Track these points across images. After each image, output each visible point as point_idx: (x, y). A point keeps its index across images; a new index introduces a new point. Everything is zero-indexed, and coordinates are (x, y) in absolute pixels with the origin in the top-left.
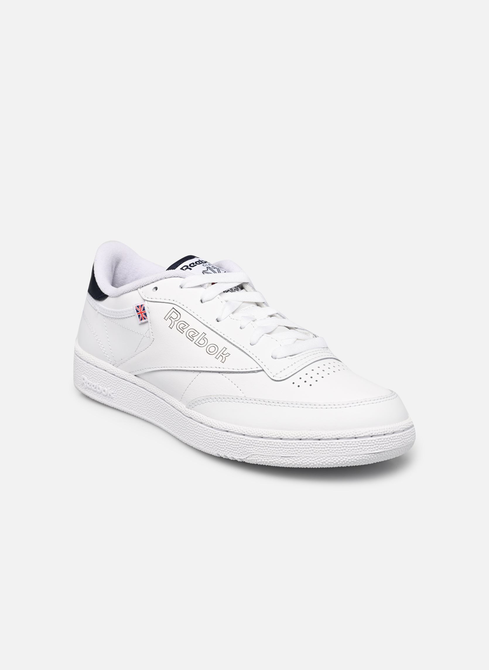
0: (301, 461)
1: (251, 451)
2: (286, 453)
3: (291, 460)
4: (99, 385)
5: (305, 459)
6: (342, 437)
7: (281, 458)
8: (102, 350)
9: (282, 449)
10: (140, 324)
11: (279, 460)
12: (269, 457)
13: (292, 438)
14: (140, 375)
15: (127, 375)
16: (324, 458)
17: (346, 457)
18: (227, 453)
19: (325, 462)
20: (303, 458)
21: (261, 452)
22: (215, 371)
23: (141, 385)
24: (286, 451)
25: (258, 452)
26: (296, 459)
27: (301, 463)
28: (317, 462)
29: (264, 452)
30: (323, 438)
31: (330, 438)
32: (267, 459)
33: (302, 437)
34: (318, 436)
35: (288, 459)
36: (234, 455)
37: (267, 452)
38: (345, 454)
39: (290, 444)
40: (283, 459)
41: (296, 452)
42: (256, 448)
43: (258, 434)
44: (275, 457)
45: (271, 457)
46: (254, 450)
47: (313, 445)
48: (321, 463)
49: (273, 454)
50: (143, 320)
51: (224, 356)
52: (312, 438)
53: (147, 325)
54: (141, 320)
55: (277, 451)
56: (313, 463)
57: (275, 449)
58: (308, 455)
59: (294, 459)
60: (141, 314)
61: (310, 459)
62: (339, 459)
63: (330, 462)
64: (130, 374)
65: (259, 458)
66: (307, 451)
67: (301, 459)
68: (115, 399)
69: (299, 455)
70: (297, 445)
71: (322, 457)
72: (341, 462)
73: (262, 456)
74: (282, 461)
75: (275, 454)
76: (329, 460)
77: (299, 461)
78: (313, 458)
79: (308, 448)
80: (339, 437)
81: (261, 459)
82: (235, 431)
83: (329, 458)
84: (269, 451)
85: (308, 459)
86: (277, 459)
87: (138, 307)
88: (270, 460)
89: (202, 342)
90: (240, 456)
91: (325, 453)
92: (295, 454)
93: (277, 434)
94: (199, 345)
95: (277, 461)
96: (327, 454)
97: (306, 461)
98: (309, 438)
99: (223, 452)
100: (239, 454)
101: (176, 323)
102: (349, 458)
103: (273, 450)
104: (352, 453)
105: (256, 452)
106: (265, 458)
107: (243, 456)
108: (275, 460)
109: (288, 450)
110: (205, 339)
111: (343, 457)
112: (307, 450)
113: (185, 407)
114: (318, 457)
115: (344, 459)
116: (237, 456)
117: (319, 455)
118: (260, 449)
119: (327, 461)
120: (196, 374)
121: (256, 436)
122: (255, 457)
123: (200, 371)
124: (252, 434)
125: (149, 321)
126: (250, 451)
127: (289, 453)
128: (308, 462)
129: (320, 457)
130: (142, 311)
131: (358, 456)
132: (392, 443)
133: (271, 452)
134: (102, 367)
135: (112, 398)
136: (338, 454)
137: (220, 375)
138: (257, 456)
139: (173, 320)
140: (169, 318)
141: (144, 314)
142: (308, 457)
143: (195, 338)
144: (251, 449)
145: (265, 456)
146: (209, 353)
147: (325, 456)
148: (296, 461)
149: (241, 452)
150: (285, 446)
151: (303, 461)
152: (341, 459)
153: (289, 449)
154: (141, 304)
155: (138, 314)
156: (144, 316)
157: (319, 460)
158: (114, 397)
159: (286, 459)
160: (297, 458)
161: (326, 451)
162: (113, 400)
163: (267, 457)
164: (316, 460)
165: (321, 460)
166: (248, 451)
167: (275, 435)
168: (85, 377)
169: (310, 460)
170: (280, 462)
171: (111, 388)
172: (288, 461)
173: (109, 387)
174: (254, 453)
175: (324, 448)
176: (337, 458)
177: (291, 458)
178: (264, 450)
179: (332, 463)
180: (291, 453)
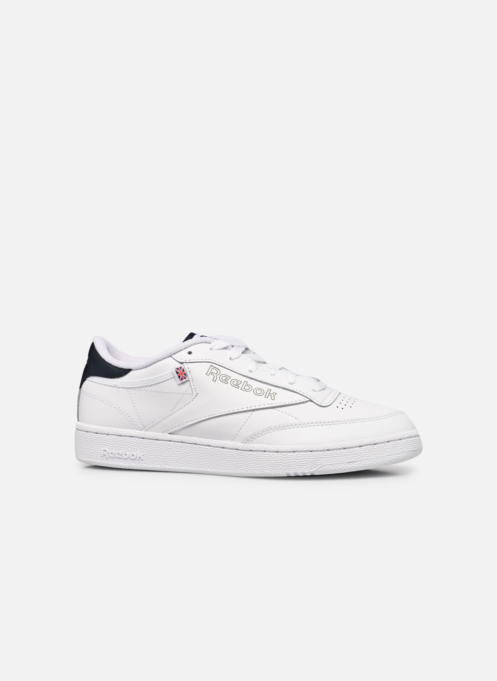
0: (364, 463)
1: (321, 462)
2: (351, 459)
3: (355, 464)
4: (125, 451)
5: (367, 461)
6: (392, 439)
7: (347, 464)
8: (127, 419)
9: (347, 456)
10: (179, 385)
11: (346, 465)
12: (337, 465)
13: (354, 446)
14: (176, 431)
15: (161, 435)
16: (381, 458)
17: (397, 455)
18: (297, 470)
19: (382, 461)
20: (365, 461)
21: (330, 462)
22: (269, 407)
23: (179, 440)
24: (351, 458)
25: (327, 462)
26: (360, 463)
27: (364, 465)
28: (376, 462)
29: (332, 461)
30: (379, 442)
31: (384, 441)
32: (336, 467)
33: (363, 444)
34: (374, 441)
35: (354, 464)
36: (304, 470)
37: (335, 461)
38: (396, 453)
39: (354, 451)
40: (349, 464)
41: (359, 457)
42: (325, 460)
43: (325, 448)
44: (342, 464)
45: (339, 465)
46: (323, 461)
47: (371, 449)
48: (380, 463)
49: (340, 462)
50: (184, 379)
51: (272, 395)
52: (370, 443)
53: (188, 383)
54: (182, 380)
55: (343, 458)
56: (374, 464)
57: (341, 457)
58: (369, 457)
59: (358, 463)
60: (181, 375)
61: (371, 460)
62: (392, 457)
63: (386, 461)
64: (163, 433)
65: (328, 467)
66: (368, 455)
67: (364, 462)
68: (145, 460)
69: (361, 459)
70: (359, 451)
71: (380, 458)
72: (394, 460)
73: (331, 465)
74: (348, 466)
75: (342, 461)
76: (385, 459)
77: (362, 464)
78: (373, 459)
79: (368, 452)
80: (390, 440)
81: (331, 467)
82: (303, 449)
83: (385, 458)
84: (336, 460)
85: (369, 461)
86: (344, 465)
87: (178, 369)
88: (338, 467)
89: (247, 388)
90: (310, 470)
91: (382, 454)
92: (358, 459)
93: (342, 445)
94: (245, 390)
95: (344, 467)
96: (383, 455)
97: (368, 463)
98: (367, 444)
99: (293, 470)
100: (309, 468)
101: (218, 376)
102: (399, 455)
103: (340, 459)
104: (401, 451)
105: (325, 463)
106: (334, 467)
107: (313, 469)
108: (342, 466)
109: (352, 456)
110: (249, 386)
111: (395, 455)
112: (368, 453)
113: (240, 443)
114: (376, 458)
115: (396, 457)
116: (308, 470)
117: (378, 456)
118: (328, 460)
119: (384, 460)
120: (249, 413)
121: (324, 449)
122: (325, 467)
123: (254, 410)
124: (320, 448)
125: (190, 379)
126: (319, 464)
127: (354, 459)
128: (370, 463)
129: (378, 458)
130: (182, 372)
131: (404, 453)
132: (406, 446)
133: (338, 460)
134: (128, 434)
135: (142, 460)
136: (391, 453)
137: (273, 410)
138: (327, 466)
139: (215, 375)
140: (211, 373)
141: (184, 374)
142: (369, 460)
143: (240, 386)
144: (321, 461)
145: (333, 465)
146: (258, 395)
147: (382, 457)
148: (360, 464)
149: (311, 466)
150: (349, 453)
151: (366, 463)
152: (394, 457)
153: (354, 455)
154: (179, 367)
155: (178, 375)
156: (184, 376)
157: (378, 460)
158: (144, 458)
159: (351, 464)
160: (360, 461)
161: (382, 452)
162: (143, 461)
163: (335, 465)
164: (375, 460)
165: (380, 460)
166: (317, 464)
167: (340, 446)
168: (106, 448)
169: (371, 462)
170: (347, 467)
171: (141, 451)
172: (353, 465)
173: (138, 450)
174: (323, 464)
175: (380, 450)
176: (391, 456)
177: (356, 463)
178: (332, 460)
179: (388, 461)
180: (355, 458)
